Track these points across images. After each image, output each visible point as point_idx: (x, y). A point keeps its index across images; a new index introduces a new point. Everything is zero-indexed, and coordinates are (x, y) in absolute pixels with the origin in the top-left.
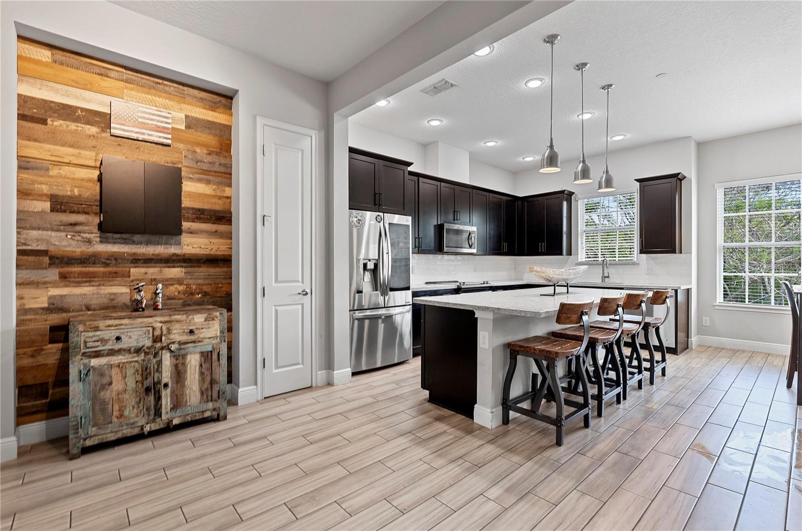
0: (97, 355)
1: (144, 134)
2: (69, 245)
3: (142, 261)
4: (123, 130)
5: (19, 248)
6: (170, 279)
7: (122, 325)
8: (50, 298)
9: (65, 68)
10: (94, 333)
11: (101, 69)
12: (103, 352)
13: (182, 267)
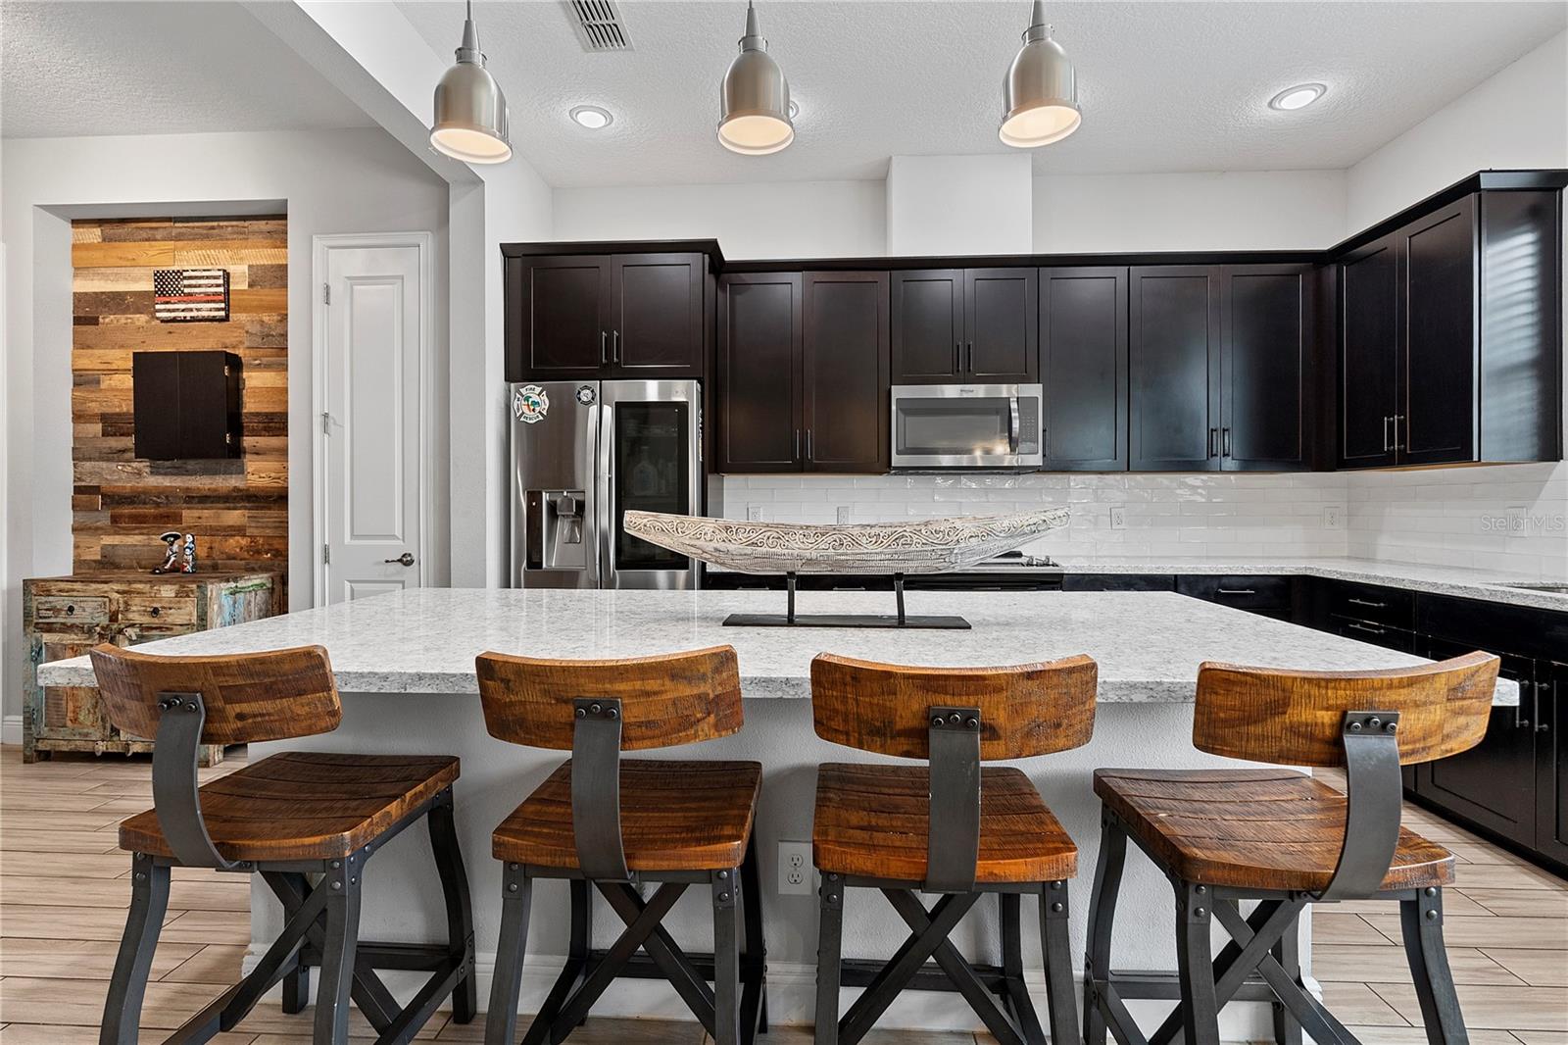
0: (49, 628)
1: (191, 310)
2: (120, 479)
3: (197, 500)
4: (169, 311)
5: (76, 484)
6: (229, 527)
7: (73, 590)
8: (104, 547)
9: (114, 244)
10: (47, 599)
11: (148, 230)
12: (55, 626)
13: (245, 508)
